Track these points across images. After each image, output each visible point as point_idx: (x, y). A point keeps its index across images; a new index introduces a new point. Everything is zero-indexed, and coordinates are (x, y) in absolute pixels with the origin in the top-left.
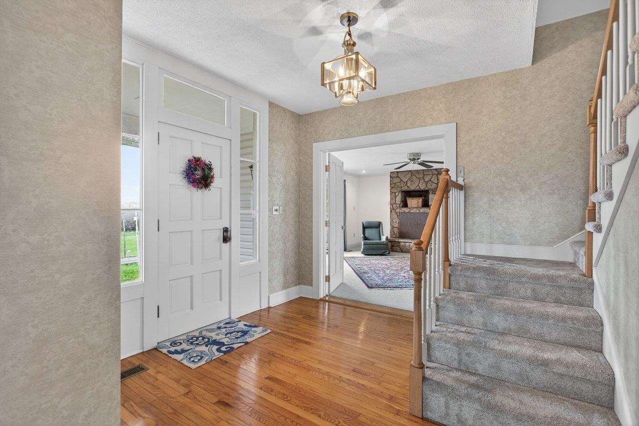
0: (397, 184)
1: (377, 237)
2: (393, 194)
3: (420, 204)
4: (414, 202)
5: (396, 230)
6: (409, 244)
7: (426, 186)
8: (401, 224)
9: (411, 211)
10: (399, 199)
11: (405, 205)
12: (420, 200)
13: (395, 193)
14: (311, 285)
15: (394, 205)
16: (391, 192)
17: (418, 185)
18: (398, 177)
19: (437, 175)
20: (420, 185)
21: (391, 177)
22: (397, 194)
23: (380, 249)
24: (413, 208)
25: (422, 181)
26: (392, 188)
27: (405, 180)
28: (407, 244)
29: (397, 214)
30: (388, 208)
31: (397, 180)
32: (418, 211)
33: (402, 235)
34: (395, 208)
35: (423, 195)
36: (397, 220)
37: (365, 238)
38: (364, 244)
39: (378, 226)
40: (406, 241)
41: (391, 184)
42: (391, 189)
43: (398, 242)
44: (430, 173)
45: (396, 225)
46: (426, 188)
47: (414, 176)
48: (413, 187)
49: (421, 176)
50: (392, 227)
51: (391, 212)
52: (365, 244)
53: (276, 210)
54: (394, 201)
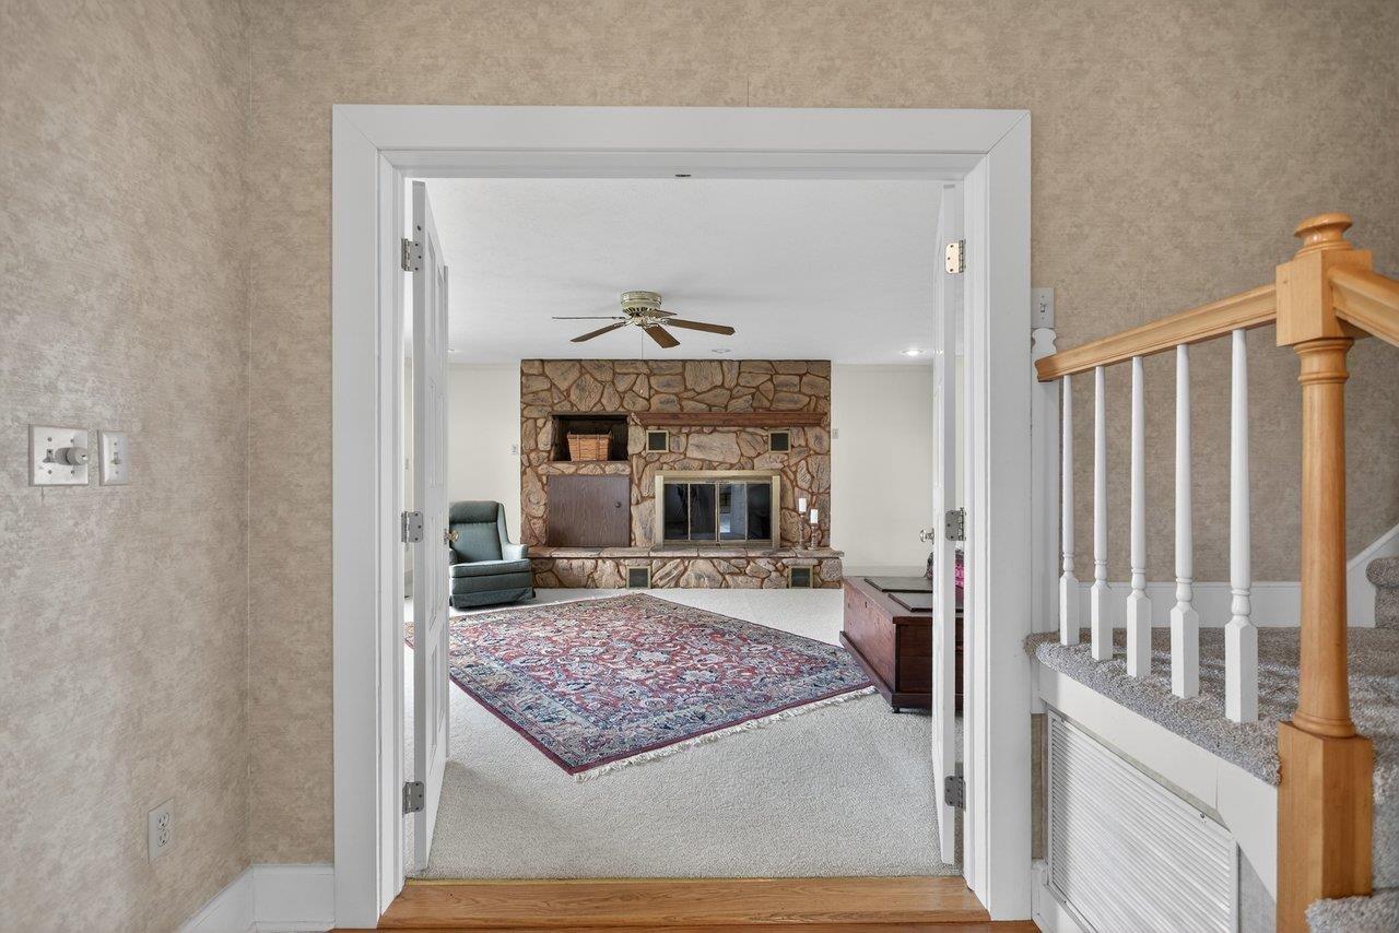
0: (542, 395)
1: (490, 547)
2: (530, 422)
3: (604, 451)
4: (587, 447)
5: (538, 526)
6: (580, 562)
7: (622, 405)
8: (552, 507)
9: (581, 472)
10: (546, 437)
11: (562, 454)
12: (604, 442)
13: (536, 419)
14: (323, 853)
15: (533, 455)
16: (522, 416)
17: (600, 401)
18: (543, 374)
19: (648, 377)
20: (604, 401)
21: (522, 373)
22: (540, 423)
23: (508, 586)
24: (587, 463)
25: (609, 391)
26: (528, 405)
27: (564, 386)
28: (575, 563)
29: (541, 480)
30: (514, 462)
31: (540, 384)
32: (599, 471)
33: (556, 538)
34: (534, 463)
35: (611, 426)
36: (539, 497)
37: (458, 557)
38: (456, 576)
39: (491, 515)
40: (568, 555)
41: (522, 394)
42: (522, 410)
43: (551, 558)
44: (631, 370)
45: (539, 511)
46: (621, 410)
47: (587, 376)
48: (585, 405)
49: (607, 377)
50: (528, 518)
51: (523, 473)
52: (459, 576)
53: (66, 457)
54: (532, 443)
